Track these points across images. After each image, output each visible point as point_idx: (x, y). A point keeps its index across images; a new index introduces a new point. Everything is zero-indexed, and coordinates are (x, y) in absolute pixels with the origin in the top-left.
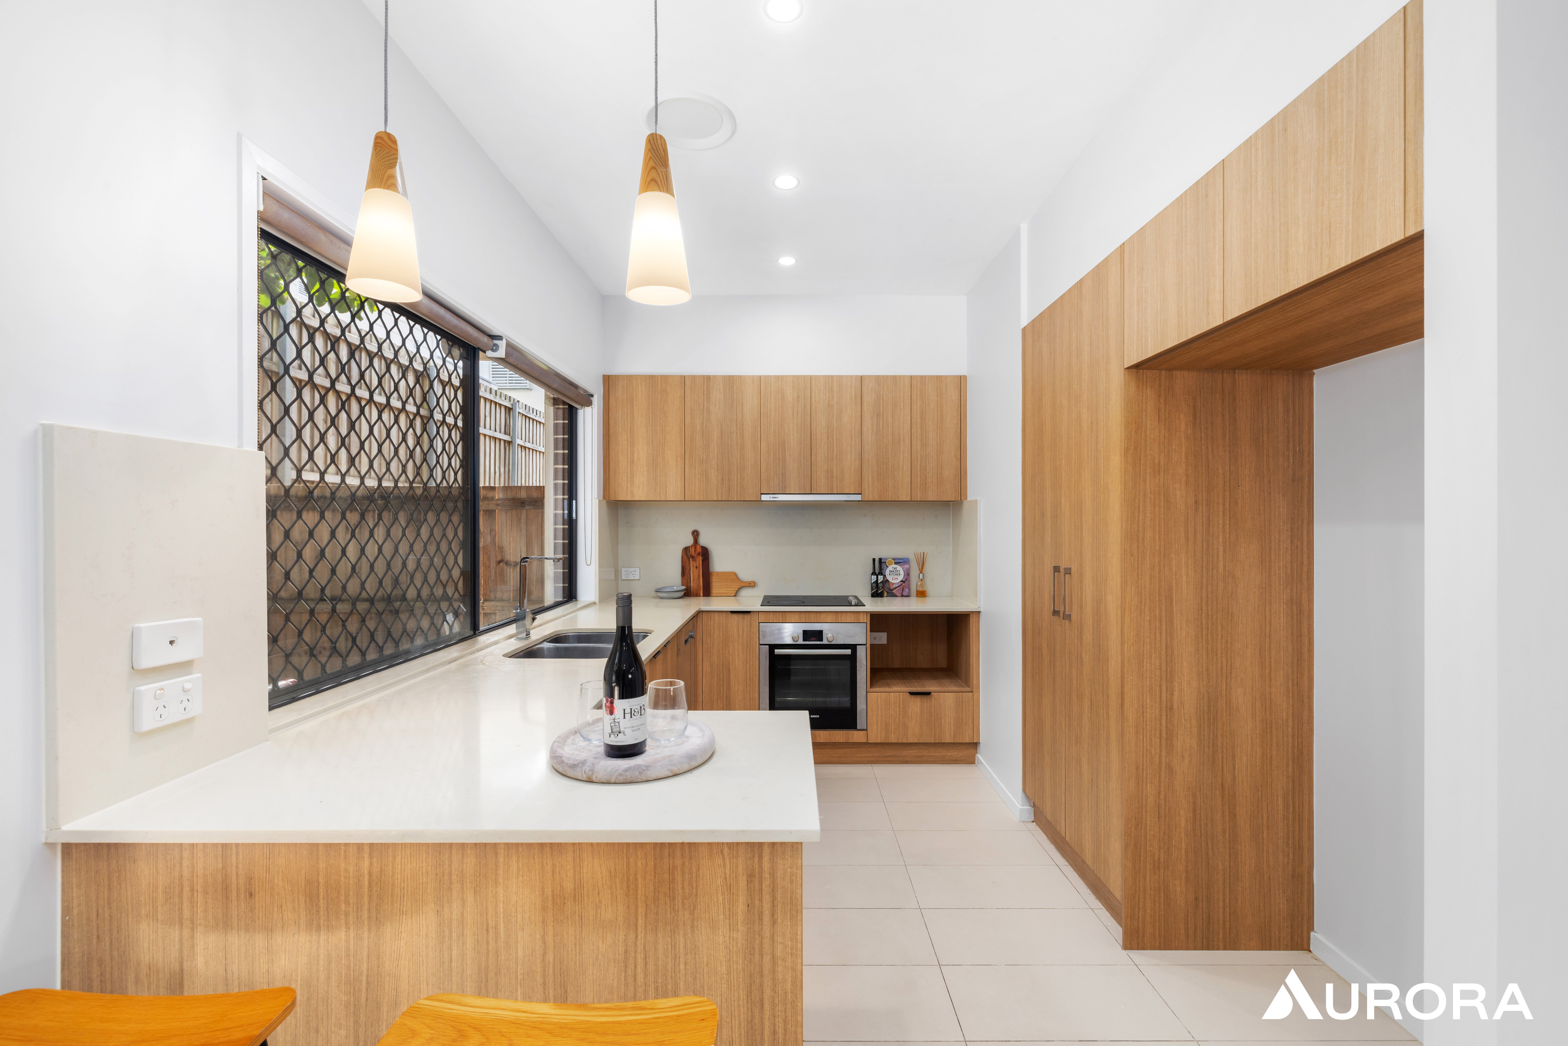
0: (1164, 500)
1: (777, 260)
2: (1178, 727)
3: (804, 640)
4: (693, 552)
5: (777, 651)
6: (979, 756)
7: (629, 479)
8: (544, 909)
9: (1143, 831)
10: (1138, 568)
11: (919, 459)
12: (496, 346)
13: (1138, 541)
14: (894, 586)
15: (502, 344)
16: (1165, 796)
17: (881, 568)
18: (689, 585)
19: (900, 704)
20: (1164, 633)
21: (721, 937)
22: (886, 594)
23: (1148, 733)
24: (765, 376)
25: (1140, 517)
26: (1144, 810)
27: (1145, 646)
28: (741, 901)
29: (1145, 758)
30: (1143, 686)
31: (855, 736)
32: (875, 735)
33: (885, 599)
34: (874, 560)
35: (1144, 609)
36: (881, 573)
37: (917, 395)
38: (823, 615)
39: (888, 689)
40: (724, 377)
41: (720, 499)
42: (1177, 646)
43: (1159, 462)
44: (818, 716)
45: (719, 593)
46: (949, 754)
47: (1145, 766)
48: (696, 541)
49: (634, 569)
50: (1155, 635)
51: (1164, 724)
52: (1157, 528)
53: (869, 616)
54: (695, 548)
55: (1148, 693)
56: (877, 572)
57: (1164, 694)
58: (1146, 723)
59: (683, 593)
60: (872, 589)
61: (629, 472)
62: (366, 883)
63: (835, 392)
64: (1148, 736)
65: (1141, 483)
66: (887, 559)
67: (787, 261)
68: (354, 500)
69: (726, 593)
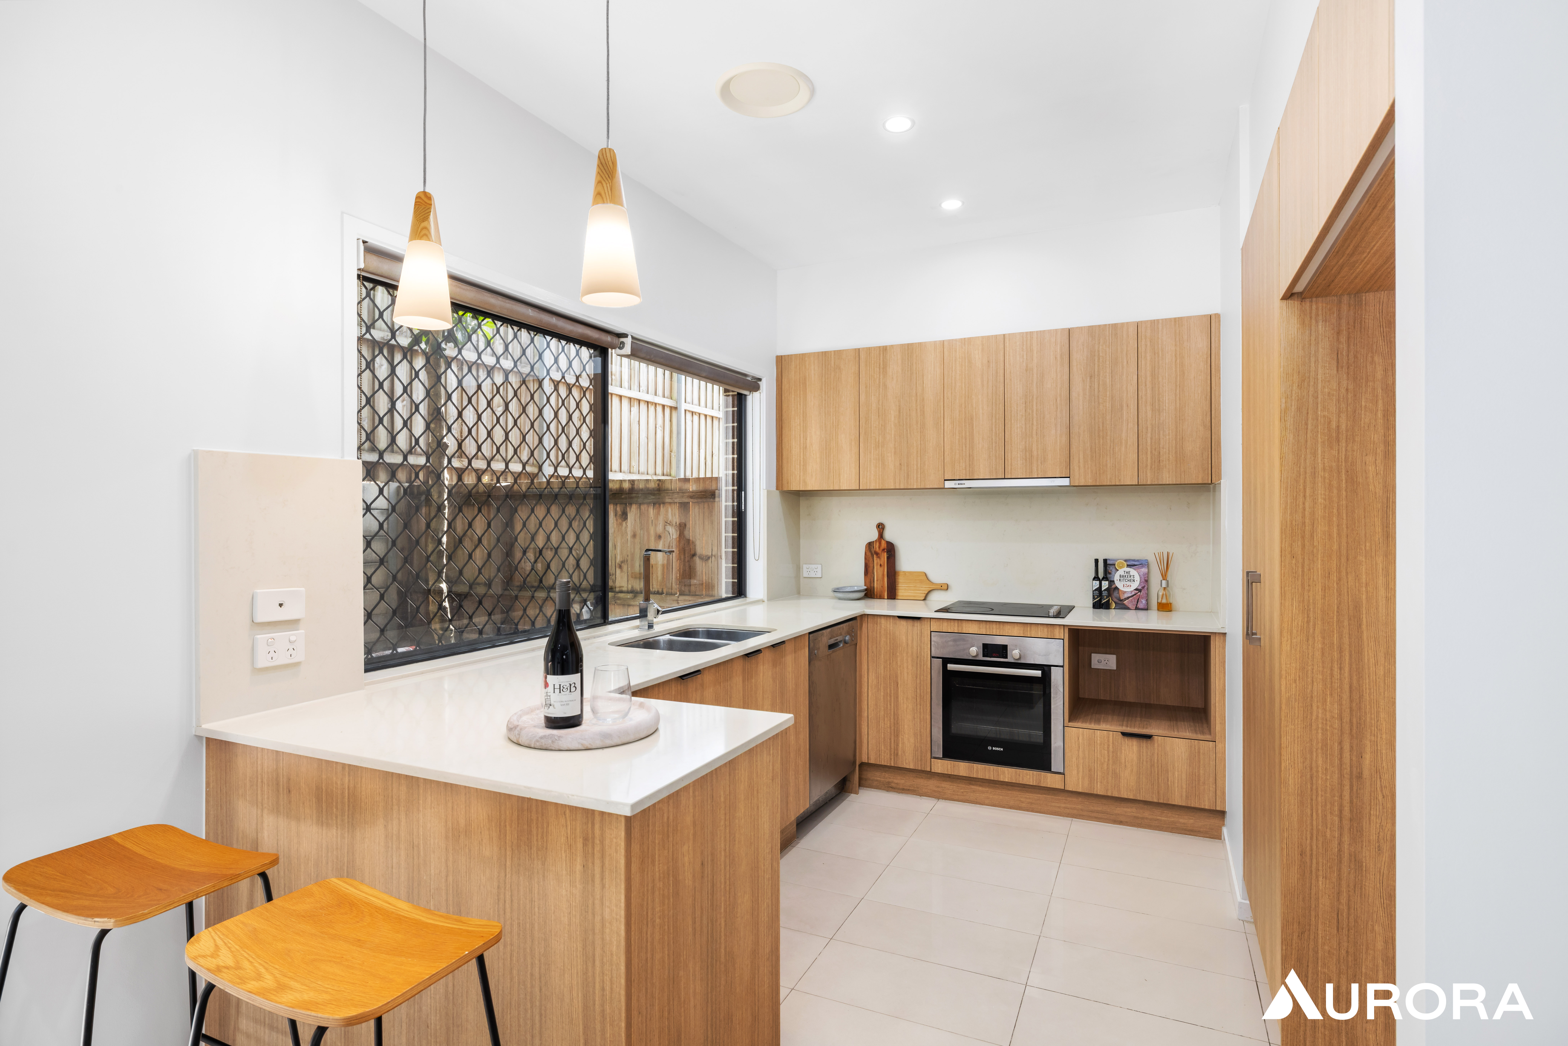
0: (1346, 480)
1: (940, 205)
2: (1370, 804)
3: (984, 656)
4: (877, 548)
5: (951, 667)
6: (1225, 831)
7: (802, 467)
8: (447, 837)
9: (1312, 943)
10: (1303, 575)
11: (1149, 430)
12: (623, 343)
13: (1303, 537)
14: (1126, 596)
15: (628, 341)
16: (1349, 900)
17: (1106, 571)
18: (872, 585)
19: (1108, 745)
20: (1347, 669)
21: (564, 891)
22: (1114, 605)
23: (1320, 808)
24: (949, 340)
25: (1307, 504)
26: (1313, 913)
27: (1315, 684)
28: (578, 861)
29: (1315, 841)
30: (1311, 740)
31: (1048, 780)
32: (1076, 781)
33: (1113, 612)
34: (1097, 561)
35: (1314, 633)
36: (1105, 578)
37: (1146, 345)
38: (1007, 627)
39: (1093, 726)
40: (902, 345)
41: (898, 487)
42: (1370, 689)
43: (1338, 427)
44: (1002, 749)
45: (906, 596)
46: (1182, 821)
47: (1314, 853)
48: (881, 536)
49: (815, 566)
50: (1332, 670)
51: (1347, 797)
52: (1335, 519)
53: (1067, 631)
54: (880, 543)
55: (1320, 751)
56: (1101, 575)
57: (1347, 755)
58: (1317, 792)
59: (862, 594)
60: (1094, 598)
61: (802, 460)
62: (347, 795)
63: (1035, 352)
64: (1320, 811)
65: (1309, 456)
66: (1116, 560)
67: (952, 205)
68: (471, 496)
69: (914, 596)
